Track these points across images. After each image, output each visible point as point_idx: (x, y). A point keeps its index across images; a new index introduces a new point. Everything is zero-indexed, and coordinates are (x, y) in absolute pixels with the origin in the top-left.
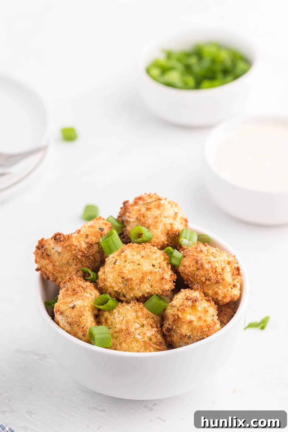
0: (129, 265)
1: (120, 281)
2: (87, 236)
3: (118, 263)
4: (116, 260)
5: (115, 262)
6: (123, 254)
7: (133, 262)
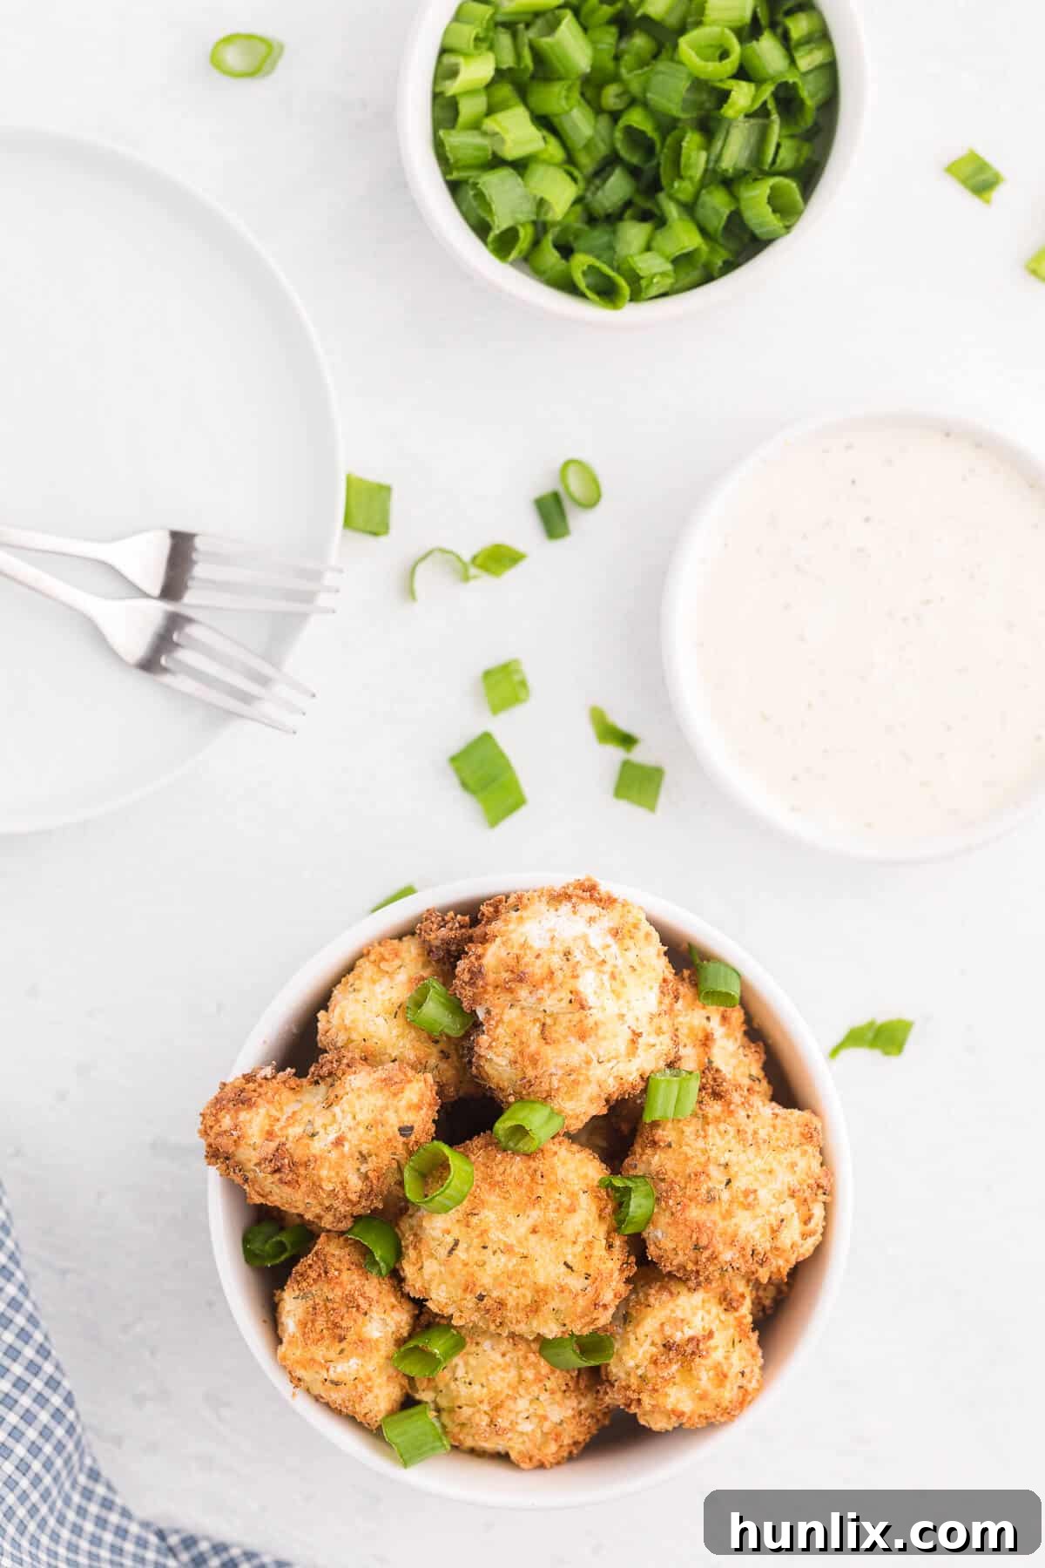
0: (494, 1258)
1: (471, 1305)
2: (363, 1158)
3: (460, 1253)
4: (456, 1243)
5: (453, 1249)
6: (474, 1220)
7: (508, 1250)
